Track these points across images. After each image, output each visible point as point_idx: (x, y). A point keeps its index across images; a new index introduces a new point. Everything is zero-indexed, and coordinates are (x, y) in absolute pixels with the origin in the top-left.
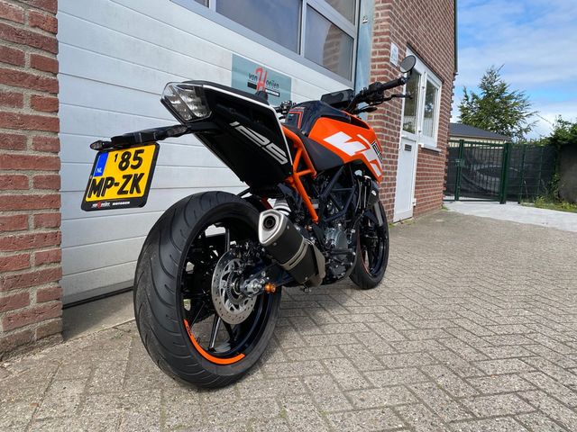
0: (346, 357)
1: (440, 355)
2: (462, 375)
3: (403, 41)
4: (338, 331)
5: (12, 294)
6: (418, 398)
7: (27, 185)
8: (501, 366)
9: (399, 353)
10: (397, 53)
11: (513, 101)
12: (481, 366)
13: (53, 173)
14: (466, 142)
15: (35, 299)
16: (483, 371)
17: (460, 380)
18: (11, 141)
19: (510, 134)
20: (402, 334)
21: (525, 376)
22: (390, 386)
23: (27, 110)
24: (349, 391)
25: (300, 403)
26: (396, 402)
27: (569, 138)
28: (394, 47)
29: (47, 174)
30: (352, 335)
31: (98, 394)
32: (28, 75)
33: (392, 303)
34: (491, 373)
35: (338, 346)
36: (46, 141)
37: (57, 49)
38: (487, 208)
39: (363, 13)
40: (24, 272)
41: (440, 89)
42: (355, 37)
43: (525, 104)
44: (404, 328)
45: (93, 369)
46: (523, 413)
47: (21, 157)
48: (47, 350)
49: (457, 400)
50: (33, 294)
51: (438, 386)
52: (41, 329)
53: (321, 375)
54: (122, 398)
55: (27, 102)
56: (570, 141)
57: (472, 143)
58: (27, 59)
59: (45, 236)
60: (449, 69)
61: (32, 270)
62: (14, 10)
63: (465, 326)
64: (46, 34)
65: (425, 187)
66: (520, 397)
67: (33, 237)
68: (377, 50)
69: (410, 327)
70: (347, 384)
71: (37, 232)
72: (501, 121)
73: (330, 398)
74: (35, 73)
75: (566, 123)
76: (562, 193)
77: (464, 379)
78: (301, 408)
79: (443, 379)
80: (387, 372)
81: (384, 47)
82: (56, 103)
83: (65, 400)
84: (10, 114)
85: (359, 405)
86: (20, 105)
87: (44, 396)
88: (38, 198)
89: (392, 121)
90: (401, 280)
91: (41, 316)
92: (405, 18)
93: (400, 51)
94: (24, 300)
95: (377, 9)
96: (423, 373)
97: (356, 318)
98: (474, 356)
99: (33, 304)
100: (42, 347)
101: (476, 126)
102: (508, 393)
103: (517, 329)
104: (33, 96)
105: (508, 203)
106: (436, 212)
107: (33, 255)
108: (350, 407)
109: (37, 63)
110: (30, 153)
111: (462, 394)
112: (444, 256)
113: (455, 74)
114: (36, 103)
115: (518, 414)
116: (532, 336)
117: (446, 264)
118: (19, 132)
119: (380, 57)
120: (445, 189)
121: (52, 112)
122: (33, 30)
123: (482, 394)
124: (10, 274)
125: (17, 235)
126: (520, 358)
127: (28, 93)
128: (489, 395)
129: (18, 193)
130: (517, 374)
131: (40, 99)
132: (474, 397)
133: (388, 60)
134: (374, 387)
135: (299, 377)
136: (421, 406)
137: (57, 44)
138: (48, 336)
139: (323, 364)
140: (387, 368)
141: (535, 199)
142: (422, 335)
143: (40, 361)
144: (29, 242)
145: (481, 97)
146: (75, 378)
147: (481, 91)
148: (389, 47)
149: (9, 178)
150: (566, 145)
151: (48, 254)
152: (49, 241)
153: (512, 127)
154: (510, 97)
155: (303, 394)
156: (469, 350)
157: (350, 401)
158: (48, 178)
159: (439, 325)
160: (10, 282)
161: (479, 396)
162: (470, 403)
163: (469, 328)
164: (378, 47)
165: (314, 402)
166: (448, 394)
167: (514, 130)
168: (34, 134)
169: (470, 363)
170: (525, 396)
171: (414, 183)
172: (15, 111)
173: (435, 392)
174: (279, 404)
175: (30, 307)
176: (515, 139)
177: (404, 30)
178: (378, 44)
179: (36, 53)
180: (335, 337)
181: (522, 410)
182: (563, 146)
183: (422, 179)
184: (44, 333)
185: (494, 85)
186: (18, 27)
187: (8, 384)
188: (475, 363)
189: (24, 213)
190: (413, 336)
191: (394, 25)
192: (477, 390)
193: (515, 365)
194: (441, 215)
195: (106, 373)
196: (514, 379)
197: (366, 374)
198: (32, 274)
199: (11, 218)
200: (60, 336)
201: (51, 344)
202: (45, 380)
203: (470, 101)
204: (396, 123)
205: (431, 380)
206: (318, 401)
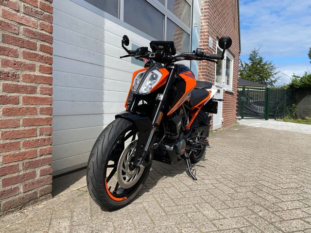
0: (207, 202)
1: (257, 200)
2: (271, 210)
3: (215, 36)
4: (199, 189)
5: (28, 171)
6: (251, 223)
7: (36, 112)
8: (290, 205)
9: (234, 200)
10: (212, 42)
11: (267, 66)
12: (279, 205)
13: (49, 106)
14: (246, 88)
15: (39, 174)
16: (281, 208)
17: (270, 213)
18: (29, 89)
19: (266, 84)
20: (233, 189)
21: (304, 210)
22: (235, 217)
23: (37, 73)
24: (213, 220)
25: (188, 227)
26: (239, 226)
27: (300, 85)
28: (210, 38)
29: (46, 106)
30: (207, 191)
31: (79, 225)
32: (38, 55)
33: (223, 173)
34: (285, 209)
35: (201, 197)
36: (46, 89)
37: (52, 41)
38: (259, 122)
39: (194, 22)
40: (33, 160)
41: (233, 60)
42: (190, 34)
43: (273, 68)
44: (233, 186)
45: (72, 212)
46: (307, 229)
47: (34, 97)
48: (45, 203)
49: (272, 223)
50: (38, 171)
51: (260, 216)
52: (42, 191)
53: (195, 212)
54: (93, 227)
55: (37, 69)
56: (300, 86)
57: (248, 88)
58: (38, 46)
59: (45, 140)
60: (237, 50)
61: (38, 159)
62: (32, 21)
63: (266, 185)
64: (47, 34)
65: (227, 112)
66: (304, 221)
67: (39, 140)
68: (202, 40)
69: (236, 185)
70: (211, 217)
71: (41, 137)
72: (261, 77)
73: (204, 224)
74: (42, 54)
75: (298, 77)
76: (297, 114)
77: (272, 212)
78: (190, 230)
79: (261, 212)
80: (230, 210)
81: (206, 39)
82: (51, 69)
83: (61, 229)
84: (29, 75)
85: (221, 227)
86: (34, 70)
87: (49, 227)
88: (42, 119)
89: (210, 77)
90: (225, 161)
91: (42, 184)
92: (215, 24)
93: (214, 41)
94: (33, 175)
95: (201, 20)
96: (250, 210)
97: (207, 182)
98: (274, 200)
99: (38, 177)
100: (42, 201)
101: (248, 80)
102: (298, 219)
103: (293, 185)
104: (41, 65)
105: (269, 120)
106: (233, 125)
107: (38, 150)
108: (216, 229)
109: (43, 48)
110: (38, 95)
111: (273, 220)
112: (244, 148)
113: (239, 53)
114: (42, 69)
115: (306, 229)
116: (302, 189)
117: (246, 152)
118: (33, 84)
119: (204, 44)
120: (237, 113)
121: (49, 74)
122: (41, 32)
123: (284, 220)
124: (27, 161)
125: (31, 139)
126: (298, 200)
127: (38, 64)
128: (288, 220)
129: (32, 117)
130: (300, 209)
131: (44, 67)
132: (280, 221)
133: (208, 45)
134: (225, 218)
135: (184, 213)
136: (254, 227)
137: (52, 39)
138: (44, 195)
139: (195, 206)
140: (230, 208)
141: (284, 117)
142: (244, 190)
143: (43, 208)
144: (37, 143)
145: (250, 64)
146: (63, 217)
147: (249, 61)
148: (208, 39)
149: (28, 109)
150: (298, 88)
151: (46, 149)
152: (46, 143)
153: (267, 80)
154: (265, 64)
155: (189, 223)
156: (270, 197)
157: (215, 225)
158: (47, 108)
159: (251, 184)
160: (27, 165)
161: (283, 221)
162: (279, 225)
163: (267, 185)
164: (202, 39)
165: (196, 227)
166: (267, 221)
167: (268, 81)
168: (40, 85)
169: (273, 203)
170: (306, 220)
171: (222, 110)
172: (32, 73)
173: (259, 220)
174: (178, 228)
175: (36, 179)
176: (269, 86)
177: (215, 30)
178: (203, 37)
179: (42, 43)
180: (198, 192)
181: (307, 227)
182: (297, 89)
183: (226, 107)
184: (43, 193)
185: (256, 58)
186: (34, 30)
187: (28, 222)
188: (277, 204)
189: (35, 127)
190: (239, 190)
191: (210, 28)
192: (281, 218)
193: (297, 204)
194: (236, 127)
195: (80, 214)
196: (298, 212)
197: (219, 211)
198: (38, 160)
199: (28, 130)
200: (51, 194)
201: (46, 199)
202: (47, 219)
203: (244, 67)
204: (213, 78)
205: (255, 213)
206: (198, 226)
